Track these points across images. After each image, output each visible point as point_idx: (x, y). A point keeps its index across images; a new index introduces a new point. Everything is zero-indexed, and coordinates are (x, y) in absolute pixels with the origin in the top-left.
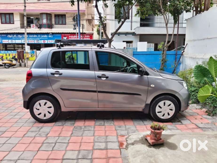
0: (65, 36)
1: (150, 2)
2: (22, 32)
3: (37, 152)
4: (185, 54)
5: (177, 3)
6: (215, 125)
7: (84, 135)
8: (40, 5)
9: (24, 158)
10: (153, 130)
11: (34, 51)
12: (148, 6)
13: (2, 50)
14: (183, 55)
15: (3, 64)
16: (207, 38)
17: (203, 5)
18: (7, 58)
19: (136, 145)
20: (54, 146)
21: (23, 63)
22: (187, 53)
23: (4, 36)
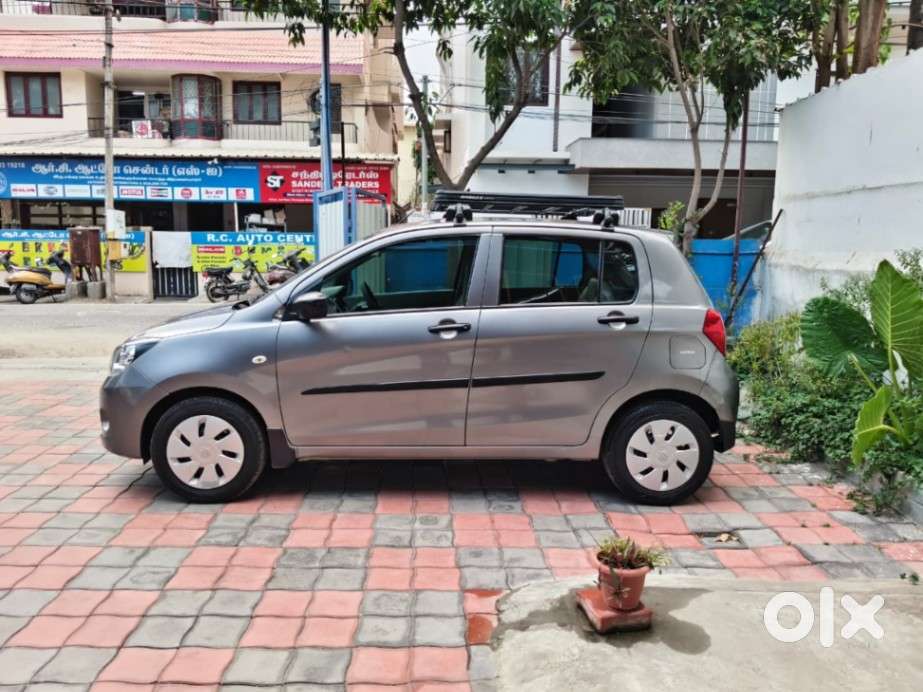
0: (275, 173)
1: (622, 34)
2: (94, 152)
3: (114, 651)
4: (774, 253)
5: (735, 41)
6: (882, 554)
7: (320, 586)
8: (173, 40)
9: (59, 678)
10: (606, 568)
11: (143, 235)
12: (614, 51)
13: (9, 226)
14: (763, 258)
15: (10, 283)
16: (861, 187)
17: (851, 49)
18: (26, 261)
19: (536, 629)
20: (191, 629)
21: (92, 283)
22: (779, 249)
23: (19, 169)
